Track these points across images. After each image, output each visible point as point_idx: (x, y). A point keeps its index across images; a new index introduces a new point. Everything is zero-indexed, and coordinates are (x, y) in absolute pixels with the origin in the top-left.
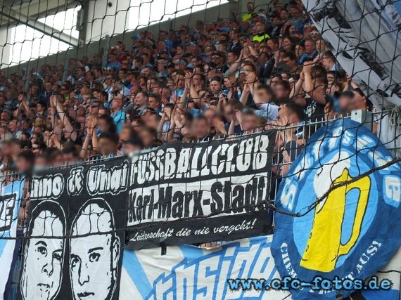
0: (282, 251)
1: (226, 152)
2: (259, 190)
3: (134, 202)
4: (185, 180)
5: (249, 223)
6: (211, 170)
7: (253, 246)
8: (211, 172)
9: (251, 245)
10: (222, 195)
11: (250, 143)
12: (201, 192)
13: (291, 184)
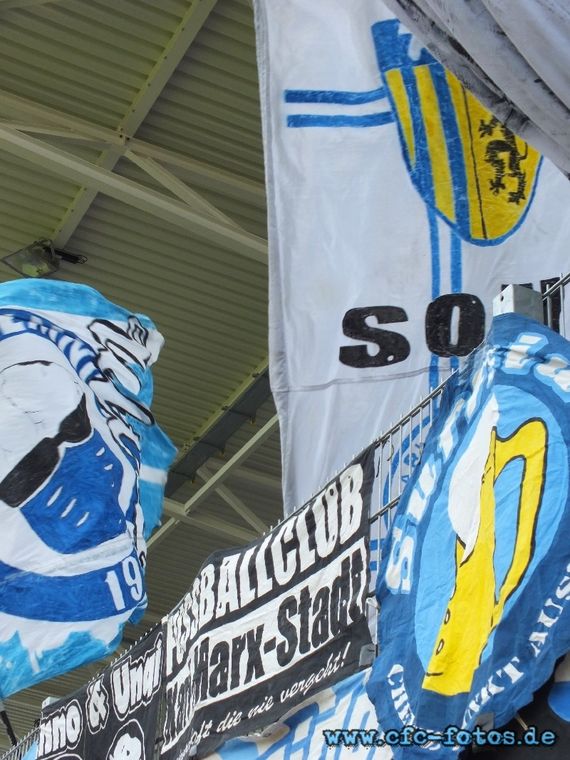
0: (392, 683)
1: (294, 531)
2: (354, 579)
3: (175, 702)
4: (231, 617)
5: (337, 659)
6: (274, 579)
7: (342, 701)
8: (275, 583)
9: (337, 701)
10: (295, 620)
11: (332, 492)
12: (260, 629)
13: (403, 538)
